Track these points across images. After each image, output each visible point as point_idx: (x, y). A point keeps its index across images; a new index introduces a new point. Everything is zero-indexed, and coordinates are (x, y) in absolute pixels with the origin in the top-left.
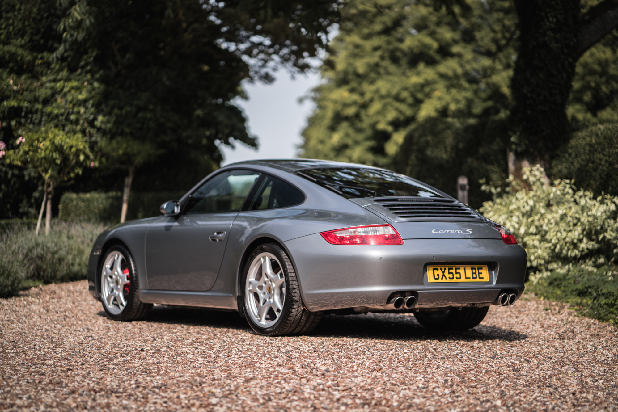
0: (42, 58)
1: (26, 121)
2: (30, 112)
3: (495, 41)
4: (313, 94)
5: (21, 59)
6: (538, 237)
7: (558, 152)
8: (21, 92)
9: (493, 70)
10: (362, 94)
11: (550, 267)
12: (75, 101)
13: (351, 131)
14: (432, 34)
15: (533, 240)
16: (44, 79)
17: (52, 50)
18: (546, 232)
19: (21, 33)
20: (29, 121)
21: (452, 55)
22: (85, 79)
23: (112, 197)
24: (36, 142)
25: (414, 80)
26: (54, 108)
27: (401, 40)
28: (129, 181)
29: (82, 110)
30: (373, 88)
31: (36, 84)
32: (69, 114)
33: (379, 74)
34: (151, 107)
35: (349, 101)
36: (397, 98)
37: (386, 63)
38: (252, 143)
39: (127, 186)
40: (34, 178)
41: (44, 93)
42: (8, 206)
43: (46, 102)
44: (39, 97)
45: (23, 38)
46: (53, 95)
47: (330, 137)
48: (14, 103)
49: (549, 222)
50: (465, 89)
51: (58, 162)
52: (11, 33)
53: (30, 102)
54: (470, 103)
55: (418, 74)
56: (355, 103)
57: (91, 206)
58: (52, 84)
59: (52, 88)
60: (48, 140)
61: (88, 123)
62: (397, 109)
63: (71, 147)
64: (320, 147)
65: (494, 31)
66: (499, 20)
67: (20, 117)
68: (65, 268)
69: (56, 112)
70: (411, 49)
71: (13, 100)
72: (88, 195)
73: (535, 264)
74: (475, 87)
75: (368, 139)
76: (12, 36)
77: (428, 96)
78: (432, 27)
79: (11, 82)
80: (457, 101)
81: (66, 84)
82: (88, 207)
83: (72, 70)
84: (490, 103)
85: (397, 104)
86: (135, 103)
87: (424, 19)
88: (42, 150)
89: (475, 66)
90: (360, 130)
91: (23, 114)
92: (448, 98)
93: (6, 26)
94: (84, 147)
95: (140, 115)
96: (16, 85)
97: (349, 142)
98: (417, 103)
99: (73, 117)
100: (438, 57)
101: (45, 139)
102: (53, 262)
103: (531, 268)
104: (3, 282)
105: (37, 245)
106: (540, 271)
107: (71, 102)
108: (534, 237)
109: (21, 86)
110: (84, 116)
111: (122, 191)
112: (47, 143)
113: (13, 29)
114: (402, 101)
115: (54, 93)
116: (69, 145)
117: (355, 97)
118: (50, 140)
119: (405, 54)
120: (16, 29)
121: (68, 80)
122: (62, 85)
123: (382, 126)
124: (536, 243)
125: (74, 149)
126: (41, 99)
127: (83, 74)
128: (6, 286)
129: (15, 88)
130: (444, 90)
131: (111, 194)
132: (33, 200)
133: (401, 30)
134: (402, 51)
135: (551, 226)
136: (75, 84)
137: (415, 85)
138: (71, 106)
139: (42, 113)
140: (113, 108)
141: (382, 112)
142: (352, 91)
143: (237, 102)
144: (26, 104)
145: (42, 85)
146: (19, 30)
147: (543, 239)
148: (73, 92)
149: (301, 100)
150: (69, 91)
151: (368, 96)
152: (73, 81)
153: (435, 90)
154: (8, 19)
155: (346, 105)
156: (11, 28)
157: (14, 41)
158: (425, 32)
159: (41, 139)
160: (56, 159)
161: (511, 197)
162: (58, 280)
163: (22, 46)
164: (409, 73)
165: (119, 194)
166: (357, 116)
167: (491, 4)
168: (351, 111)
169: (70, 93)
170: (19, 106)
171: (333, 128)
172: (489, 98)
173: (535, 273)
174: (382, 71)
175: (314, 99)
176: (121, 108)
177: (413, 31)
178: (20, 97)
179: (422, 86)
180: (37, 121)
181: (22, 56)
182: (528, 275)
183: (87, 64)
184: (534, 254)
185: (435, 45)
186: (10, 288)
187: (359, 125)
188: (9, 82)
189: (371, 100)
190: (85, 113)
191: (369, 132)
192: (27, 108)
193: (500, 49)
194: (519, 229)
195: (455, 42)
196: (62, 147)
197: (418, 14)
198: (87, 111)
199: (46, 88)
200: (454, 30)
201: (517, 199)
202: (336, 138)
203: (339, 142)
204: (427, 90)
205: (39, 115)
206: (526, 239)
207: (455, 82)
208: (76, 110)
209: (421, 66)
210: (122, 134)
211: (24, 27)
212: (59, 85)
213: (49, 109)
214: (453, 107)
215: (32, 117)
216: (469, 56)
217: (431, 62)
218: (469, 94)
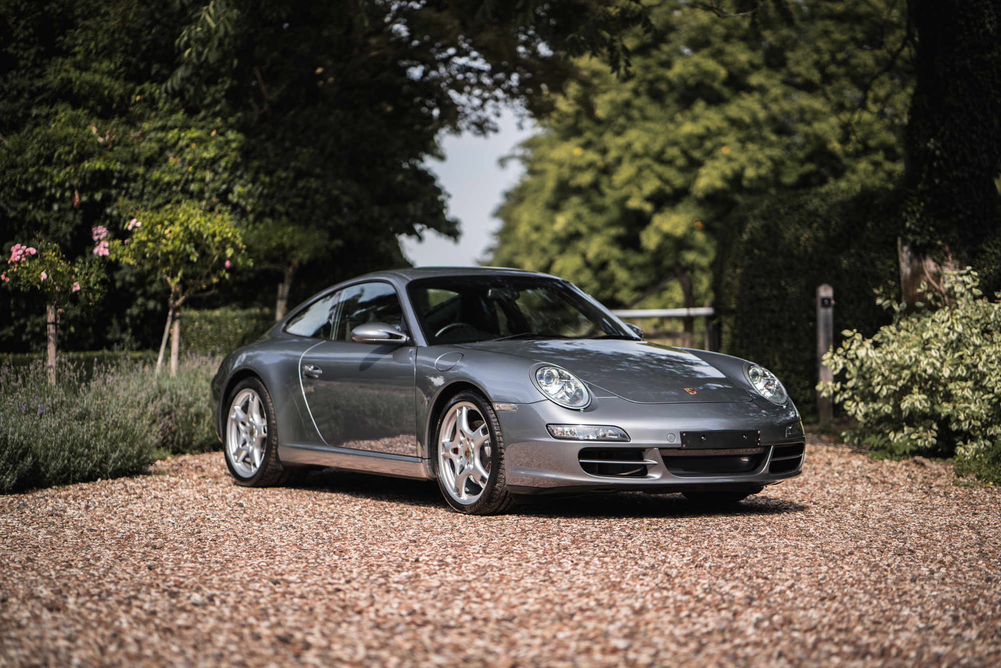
0: (142, 92)
1: (119, 194)
2: (125, 178)
3: (820, 66)
4: (520, 152)
5: (109, 93)
6: (970, 383)
7: (984, 246)
8: (110, 147)
9: (816, 115)
10: (604, 152)
11: (991, 432)
12: (197, 162)
13: (584, 211)
14: (717, 55)
15: (963, 389)
16: (146, 126)
17: (161, 79)
18: (984, 376)
19: (107, 52)
20: (123, 192)
21: (750, 89)
22: (211, 126)
23: (256, 317)
24: (159, 226)
25: (688, 128)
26: (163, 172)
27: (667, 65)
28: (283, 290)
29: (209, 176)
30: (621, 141)
31: (133, 134)
32: (187, 182)
33: (630, 118)
34: (318, 170)
35: (582, 162)
36: (660, 158)
37: (642, 101)
38: (451, 230)
39: (282, 299)
40: (131, 284)
41: (147, 147)
42: (90, 330)
43: (151, 163)
44: (140, 154)
45: (111, 59)
46: (162, 151)
47: (552, 221)
48: (99, 165)
49: (989, 361)
50: (771, 145)
51: (194, 258)
52: (91, 52)
53: (125, 162)
54: (778, 165)
55: (695, 119)
56: (591, 165)
57: (224, 331)
58: (160, 135)
59: (160, 140)
60: (177, 223)
61: (218, 196)
62: (660, 177)
63: (214, 236)
64: (534, 236)
65: (818, 50)
66: (826, 33)
67: (109, 186)
68: (207, 429)
69: (167, 179)
70: (682, 78)
71: (98, 159)
72: (217, 313)
73: (965, 426)
74: (786, 140)
75: (611, 224)
76: (93, 56)
77: (710, 154)
78: (718, 43)
79: (94, 130)
80: (759, 164)
81: (183, 135)
82: (218, 331)
83: (191, 112)
84: (810, 167)
85: (659, 168)
86: (293, 164)
87: (704, 29)
88: (168, 240)
89: (786, 105)
90: (599, 210)
91: (114, 182)
92: (743, 158)
93: (83, 41)
94: (234, 236)
95: (300, 184)
96: (103, 136)
97: (583, 229)
98: (694, 165)
99: (193, 187)
100: (726, 92)
101: (172, 222)
102: (186, 420)
103: (959, 432)
104: (126, 451)
105: (162, 392)
106: (974, 439)
107: (190, 164)
108: (963, 384)
109: (110, 137)
110: (211, 186)
111: (273, 306)
112: (177, 228)
113: (96, 46)
114: (670, 163)
115: (164, 148)
116: (211, 231)
117: (592, 156)
118: (182, 224)
119: (672, 86)
120: (100, 45)
121: (186, 127)
122: (177, 137)
123: (634, 203)
124: (968, 393)
125: (218, 239)
126: (142, 159)
127: (209, 119)
128: (130, 458)
129: (101, 140)
130: (738, 145)
131: (255, 311)
132: (127, 320)
133: (665, 48)
134: (669, 82)
135: (992, 366)
136: (194, 133)
137: (689, 137)
138: (190, 169)
139: (145, 180)
140: (257, 173)
141: (635, 180)
142: (587, 146)
143: (429, 163)
144: (118, 166)
145: (144, 135)
146: (104, 48)
147: (978, 386)
148: (193, 146)
149: (502, 162)
150: (188, 146)
151: (613, 154)
152: (193, 129)
153: (723, 145)
154: (85, 28)
155: (577, 169)
156: (93, 44)
157: (95, 65)
158: (705, 52)
159: (166, 223)
160: (192, 253)
161: (924, 319)
162: (195, 449)
163: (110, 74)
164: (679, 117)
165: (267, 310)
166: (595, 186)
167: (813, 7)
168: (585, 178)
169: (187, 150)
170: (108, 169)
171: (555, 207)
172: (809, 159)
173: (965, 443)
174: (635, 114)
175: (524, 159)
176: (270, 173)
177: (686, 51)
178: (110, 154)
179: (702, 138)
180: (136, 194)
181: (111, 90)
182: (954, 446)
183: (216, 102)
184: (964, 411)
185: (723, 73)
186: (135, 461)
187: (598, 201)
188: (90, 131)
189: (619, 161)
190: (213, 180)
191: (615, 213)
192: (120, 172)
193: (827, 78)
194: (940, 371)
195: (754, 67)
196: (200, 234)
197: (694, 24)
198: (217, 178)
199: (150, 140)
200: (753, 49)
201: (933, 321)
202: (561, 222)
203: (565, 229)
204: (708, 144)
205: (139, 185)
206: (951, 386)
207: (754, 132)
208: (198, 175)
209: (699, 107)
210: (273, 214)
211: (112, 43)
212: (172, 135)
213: (156, 174)
214: (750, 173)
215: (128, 188)
216: (776, 91)
217: (715, 100)
218: (776, 152)
